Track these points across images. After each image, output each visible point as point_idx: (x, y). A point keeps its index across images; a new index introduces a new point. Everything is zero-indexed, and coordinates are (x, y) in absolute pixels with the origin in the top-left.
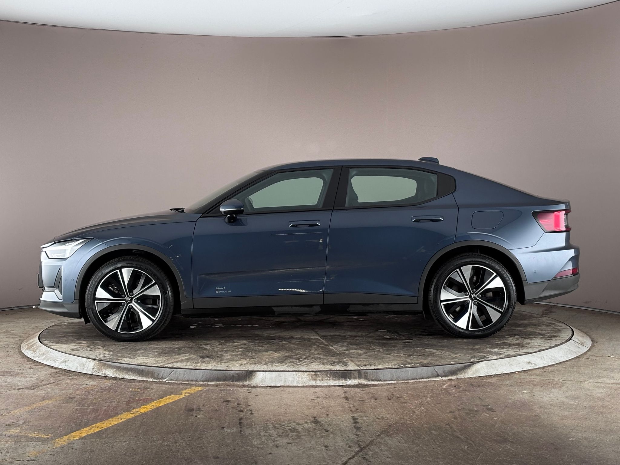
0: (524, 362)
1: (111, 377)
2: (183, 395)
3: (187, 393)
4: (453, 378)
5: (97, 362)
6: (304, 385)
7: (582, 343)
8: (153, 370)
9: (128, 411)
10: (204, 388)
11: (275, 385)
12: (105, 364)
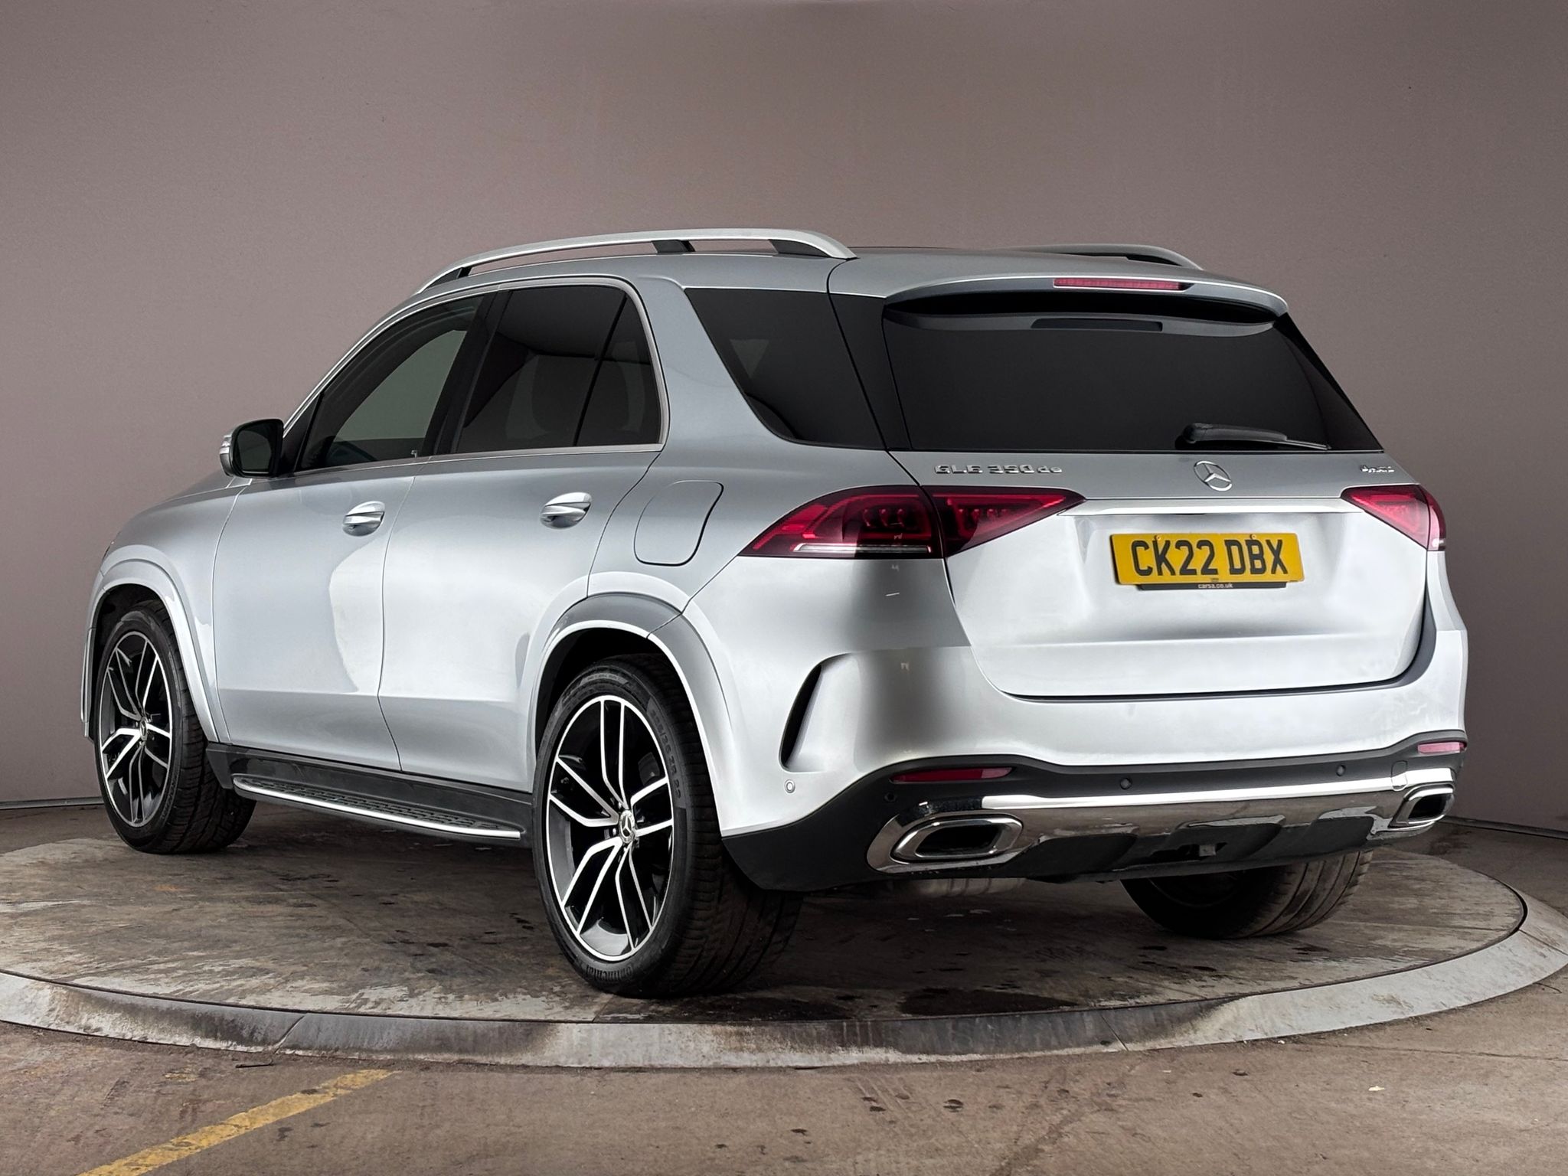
0: (1375, 998)
1: (106, 1037)
2: (331, 1094)
3: (341, 1088)
4: (1158, 1047)
5: (61, 990)
6: (705, 1064)
7: (1553, 942)
8: (237, 1015)
9: (158, 1143)
10: (395, 1072)
11: (614, 1065)
12: (89, 998)
